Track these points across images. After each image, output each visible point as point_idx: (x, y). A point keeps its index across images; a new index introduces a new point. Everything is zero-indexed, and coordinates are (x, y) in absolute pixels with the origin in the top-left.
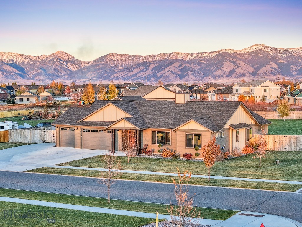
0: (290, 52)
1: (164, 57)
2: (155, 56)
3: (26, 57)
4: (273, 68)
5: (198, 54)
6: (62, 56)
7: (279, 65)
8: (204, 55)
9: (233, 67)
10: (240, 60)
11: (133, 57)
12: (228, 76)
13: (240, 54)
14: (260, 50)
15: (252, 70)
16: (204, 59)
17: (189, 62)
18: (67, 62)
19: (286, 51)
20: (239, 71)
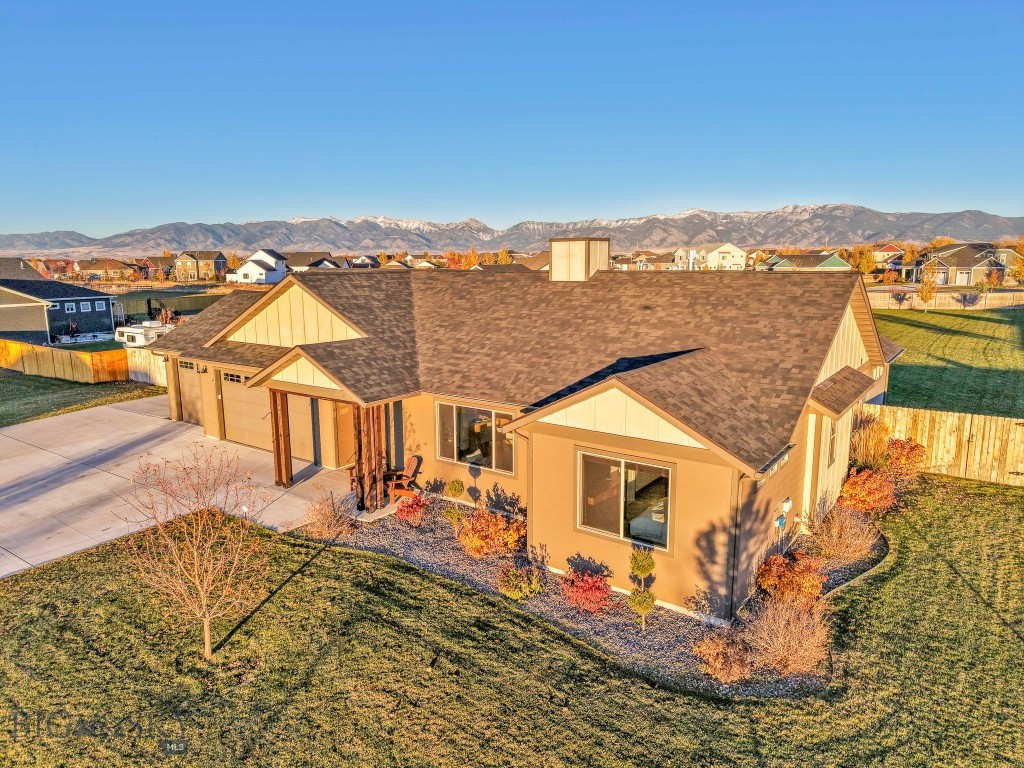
0: (731, 218)
1: (586, 225)
2: (575, 224)
3: (434, 226)
5: (625, 220)
6: (473, 224)
7: (717, 232)
8: (632, 222)
9: (662, 235)
10: (673, 227)
11: (551, 225)
12: (657, 246)
13: (672, 220)
14: (697, 215)
16: (631, 226)
17: (614, 230)
18: (478, 231)
19: (726, 216)
20: (671, 239)
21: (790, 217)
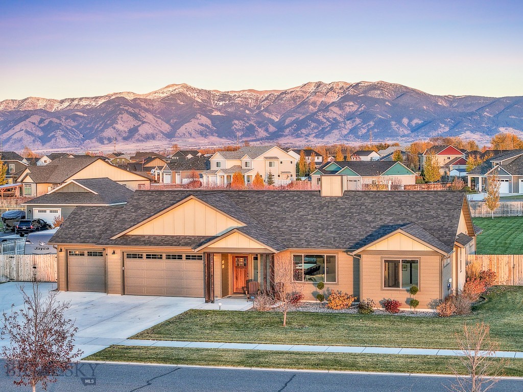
0: (230, 98)
1: (13, 106)
4: (202, 125)
5: (73, 100)
7: (212, 118)
8: (84, 103)
9: (132, 123)
10: (147, 110)
12: (126, 139)
13: (145, 101)
14: (180, 94)
15: (166, 128)
16: (84, 110)
17: (57, 114)
19: (224, 96)
20: (144, 130)
21: (313, 99)
